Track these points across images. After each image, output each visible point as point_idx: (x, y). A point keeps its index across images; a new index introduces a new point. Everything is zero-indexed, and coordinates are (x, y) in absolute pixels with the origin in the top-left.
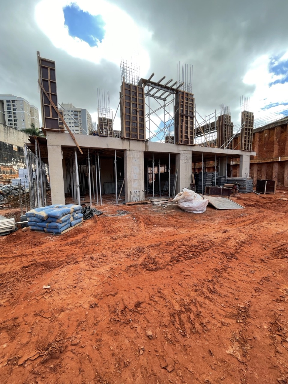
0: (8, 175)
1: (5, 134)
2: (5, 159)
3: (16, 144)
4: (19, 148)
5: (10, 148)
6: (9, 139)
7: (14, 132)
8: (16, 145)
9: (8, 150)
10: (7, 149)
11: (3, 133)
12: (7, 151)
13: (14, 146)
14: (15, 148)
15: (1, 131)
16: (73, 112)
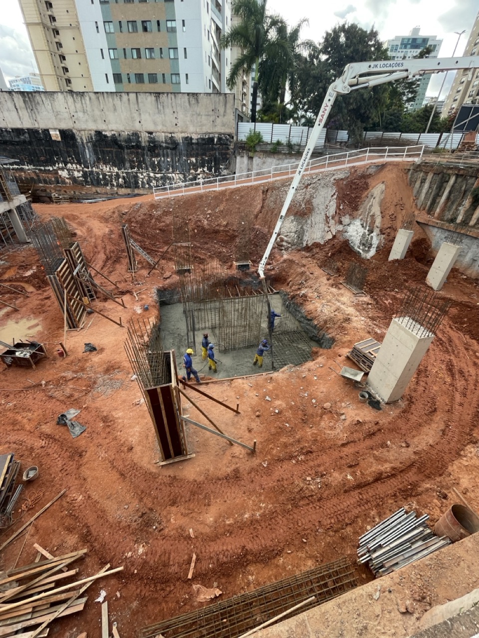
0: (52, 186)
2: (43, 158)
3: (56, 127)
4: (63, 133)
8: (55, 129)
9: (44, 141)
11: (26, 111)
13: (52, 132)
14: (55, 135)
15: (20, 109)
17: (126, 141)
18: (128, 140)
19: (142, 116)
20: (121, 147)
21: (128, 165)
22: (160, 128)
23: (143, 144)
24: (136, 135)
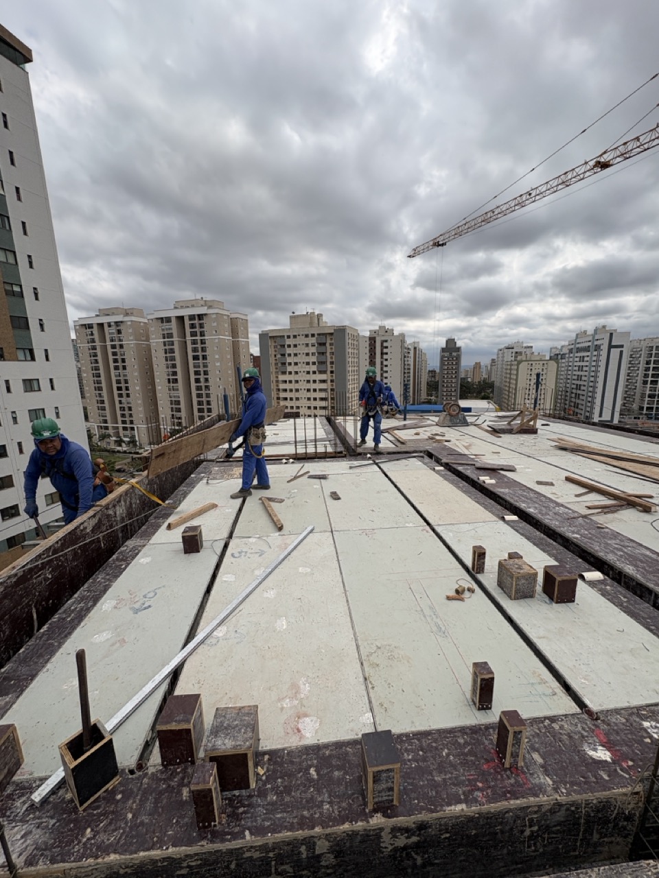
16: (314, 338)
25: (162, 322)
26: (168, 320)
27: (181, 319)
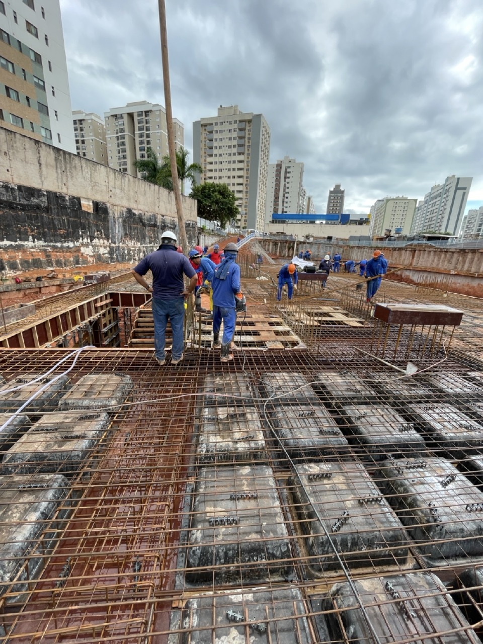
0: (68, 268)
1: (59, 171)
2: (62, 232)
3: (89, 197)
4: (96, 205)
5: (73, 206)
6: (70, 184)
7: (84, 165)
8: (88, 199)
9: (69, 211)
10: (65, 208)
11: (55, 171)
12: (67, 214)
13: (83, 202)
14: (87, 206)
15: (47, 165)
16: (237, 124)
17: (148, 221)
18: (150, 219)
19: (160, 203)
20: (144, 225)
21: (147, 240)
22: (168, 213)
23: (158, 224)
24: (155, 216)
25: (116, 119)
26: (121, 116)
27: (131, 115)
